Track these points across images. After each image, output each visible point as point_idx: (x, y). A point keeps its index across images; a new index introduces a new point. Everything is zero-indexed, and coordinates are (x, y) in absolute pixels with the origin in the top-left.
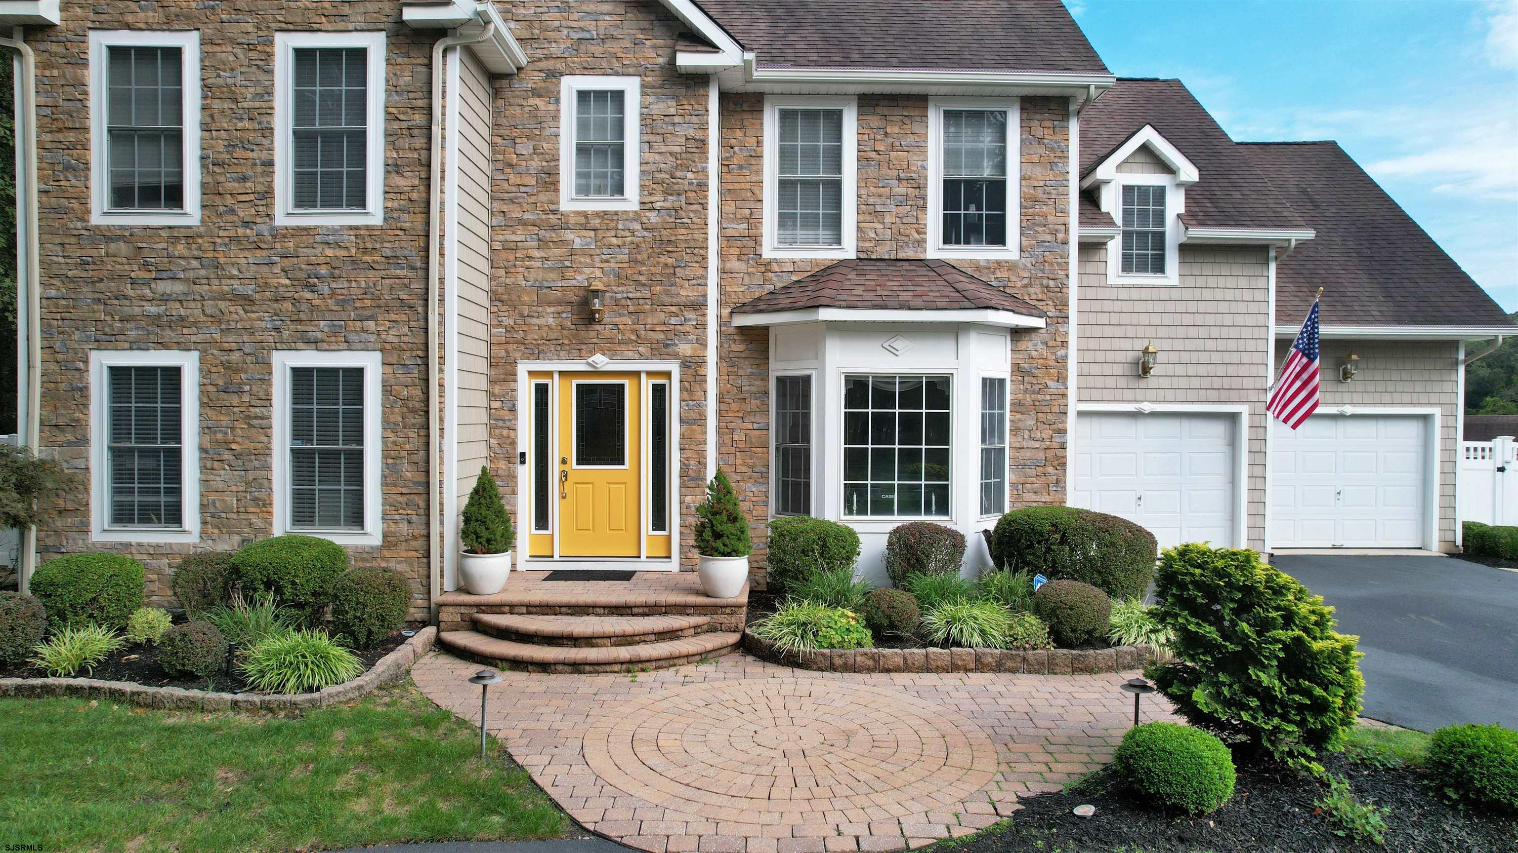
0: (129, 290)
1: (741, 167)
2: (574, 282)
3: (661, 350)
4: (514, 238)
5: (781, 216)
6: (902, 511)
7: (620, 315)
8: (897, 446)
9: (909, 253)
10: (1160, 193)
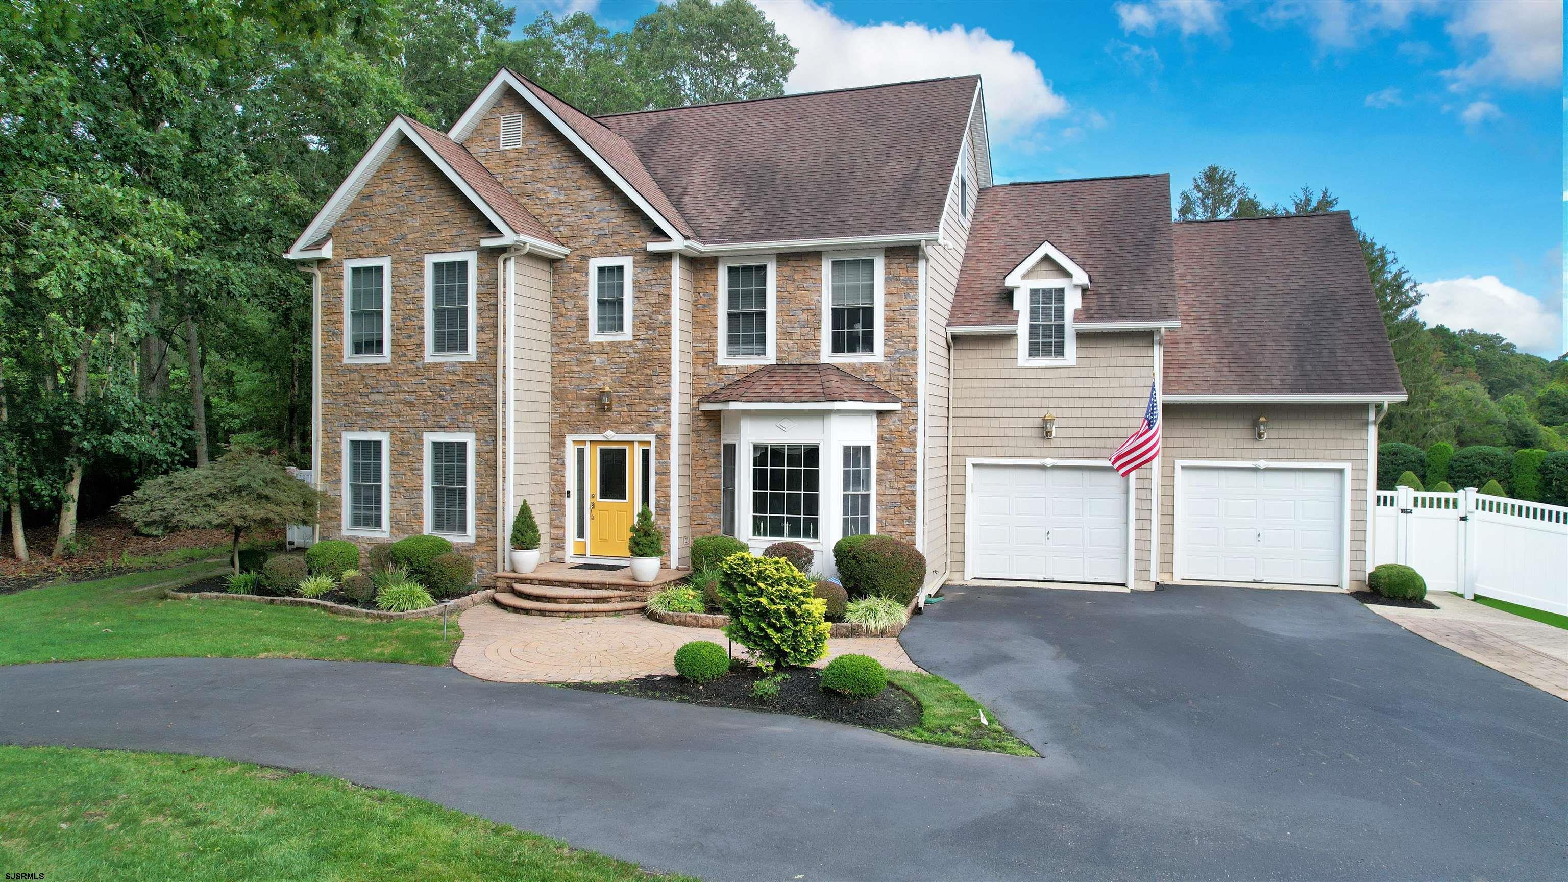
0: (359, 399)
1: (704, 306)
2: (596, 386)
3: (645, 428)
4: (563, 359)
5: (730, 337)
6: (790, 535)
7: (622, 406)
8: (785, 492)
9: (809, 360)
10: (1060, 292)
